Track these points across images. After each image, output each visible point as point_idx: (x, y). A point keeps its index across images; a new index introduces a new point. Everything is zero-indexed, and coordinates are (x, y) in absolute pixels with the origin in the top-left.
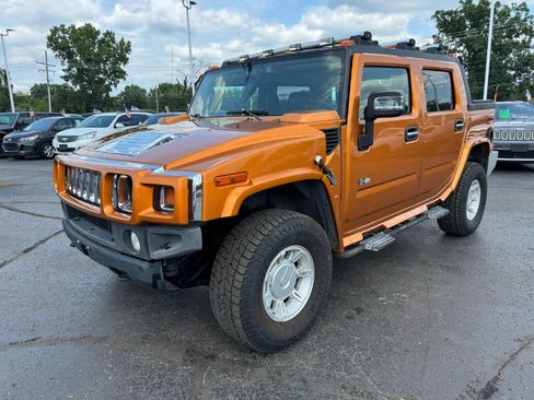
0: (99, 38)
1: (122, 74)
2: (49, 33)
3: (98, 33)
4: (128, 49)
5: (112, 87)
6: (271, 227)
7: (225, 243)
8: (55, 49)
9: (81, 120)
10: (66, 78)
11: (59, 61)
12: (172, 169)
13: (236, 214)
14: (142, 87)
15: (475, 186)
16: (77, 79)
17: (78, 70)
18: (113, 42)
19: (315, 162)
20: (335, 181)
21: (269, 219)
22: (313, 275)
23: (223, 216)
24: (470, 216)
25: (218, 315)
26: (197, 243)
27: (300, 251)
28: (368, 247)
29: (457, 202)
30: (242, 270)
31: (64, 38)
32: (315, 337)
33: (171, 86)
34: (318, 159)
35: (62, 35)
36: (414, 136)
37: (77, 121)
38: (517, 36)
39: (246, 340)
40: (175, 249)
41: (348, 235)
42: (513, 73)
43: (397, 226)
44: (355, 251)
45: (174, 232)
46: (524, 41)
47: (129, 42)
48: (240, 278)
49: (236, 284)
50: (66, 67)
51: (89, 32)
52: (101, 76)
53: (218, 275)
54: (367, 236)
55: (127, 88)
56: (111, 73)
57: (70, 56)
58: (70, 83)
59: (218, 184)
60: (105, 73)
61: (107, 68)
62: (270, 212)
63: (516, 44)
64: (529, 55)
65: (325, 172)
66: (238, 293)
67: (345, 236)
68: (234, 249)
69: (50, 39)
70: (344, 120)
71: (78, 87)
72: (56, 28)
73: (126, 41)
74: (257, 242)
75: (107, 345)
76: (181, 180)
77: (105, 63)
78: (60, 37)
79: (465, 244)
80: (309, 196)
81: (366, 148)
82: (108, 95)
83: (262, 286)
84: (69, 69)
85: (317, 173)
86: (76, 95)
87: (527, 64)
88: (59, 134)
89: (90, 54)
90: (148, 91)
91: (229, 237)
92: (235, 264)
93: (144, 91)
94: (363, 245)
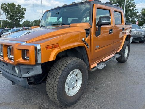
0: (16, 7)
1: (23, 17)
2: (1, 5)
3: (16, 5)
4: (25, 10)
5: (20, 21)
6: (68, 64)
7: (51, 69)
8: (3, 10)
9: (10, 30)
10: (7, 18)
11: (4, 13)
12: (29, 43)
13: (55, 59)
14: (29, 21)
15: (127, 47)
16: (10, 18)
17: (10, 16)
18: (20, 8)
19: (82, 40)
20: (89, 47)
21: (67, 60)
22: (82, 79)
23: (50, 61)
24: (126, 56)
25: (49, 95)
26: (40, 71)
27: (78, 71)
28: (98, 68)
29: (122, 52)
30: (57, 80)
31: (6, 7)
32: (83, 99)
33: (37, 21)
34: (83, 39)
35: (5, 6)
36: (112, 32)
37: (9, 30)
38: (131, 7)
39: (59, 104)
40: (31, 74)
41: (93, 64)
42: (129, 17)
43: (106, 61)
44: (95, 69)
45: (30, 67)
46: (132, 9)
47: (25, 8)
48: (57, 83)
49: (55, 85)
50: (7, 15)
51: (13, 5)
52: (17, 18)
53: (49, 81)
54: (98, 64)
55: (25, 21)
56: (20, 17)
57: (8, 12)
58: (8, 20)
59: (47, 48)
60: (18, 17)
61: (19, 15)
62: (67, 58)
63: (130, 9)
64: (134, 13)
65: (85, 44)
66: (56, 88)
67: (92, 65)
68: (54, 72)
69: (1, 7)
70: (91, 26)
71: (10, 21)
72: (3, 4)
73: (24, 8)
74: (63, 69)
75: (11, 106)
76: (32, 47)
77: (18, 14)
78: (4, 6)
79: (124, 65)
80: (80, 52)
81: (98, 36)
82: (19, 23)
83: (65, 85)
84: (7, 16)
85: (83, 44)
86: (10, 23)
87: (133, 15)
88: (3, 34)
89: (14, 11)
90: (31, 22)
91: (53, 67)
92: (55, 77)
93: (30, 22)
94: (97, 67)
